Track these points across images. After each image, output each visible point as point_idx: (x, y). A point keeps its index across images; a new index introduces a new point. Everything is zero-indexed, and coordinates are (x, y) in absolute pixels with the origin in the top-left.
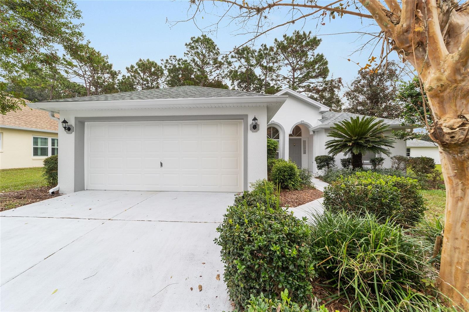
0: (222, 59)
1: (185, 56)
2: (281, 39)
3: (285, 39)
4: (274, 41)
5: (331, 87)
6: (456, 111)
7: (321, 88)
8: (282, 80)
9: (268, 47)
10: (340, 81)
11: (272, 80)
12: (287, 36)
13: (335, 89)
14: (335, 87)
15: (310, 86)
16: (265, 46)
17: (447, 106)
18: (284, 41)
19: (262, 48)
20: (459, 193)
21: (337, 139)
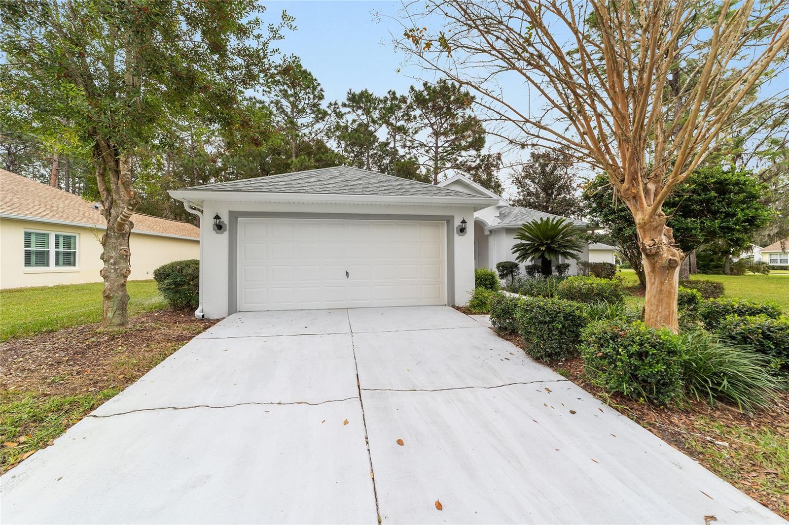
0: (329, 107)
1: (264, 95)
2: (419, 87)
3: (426, 89)
4: (409, 89)
5: (489, 164)
6: (651, 237)
7: (474, 165)
8: (417, 147)
9: (398, 96)
10: (499, 158)
11: (404, 146)
12: (429, 85)
13: (493, 168)
14: (493, 165)
15: (458, 160)
16: (394, 93)
17: (646, 233)
18: (423, 91)
19: (388, 97)
20: (653, 280)
21: (524, 242)
